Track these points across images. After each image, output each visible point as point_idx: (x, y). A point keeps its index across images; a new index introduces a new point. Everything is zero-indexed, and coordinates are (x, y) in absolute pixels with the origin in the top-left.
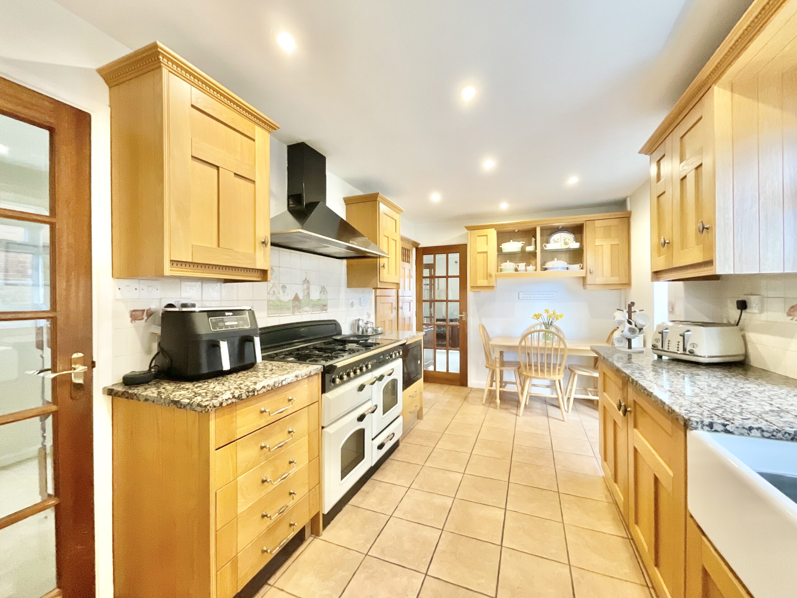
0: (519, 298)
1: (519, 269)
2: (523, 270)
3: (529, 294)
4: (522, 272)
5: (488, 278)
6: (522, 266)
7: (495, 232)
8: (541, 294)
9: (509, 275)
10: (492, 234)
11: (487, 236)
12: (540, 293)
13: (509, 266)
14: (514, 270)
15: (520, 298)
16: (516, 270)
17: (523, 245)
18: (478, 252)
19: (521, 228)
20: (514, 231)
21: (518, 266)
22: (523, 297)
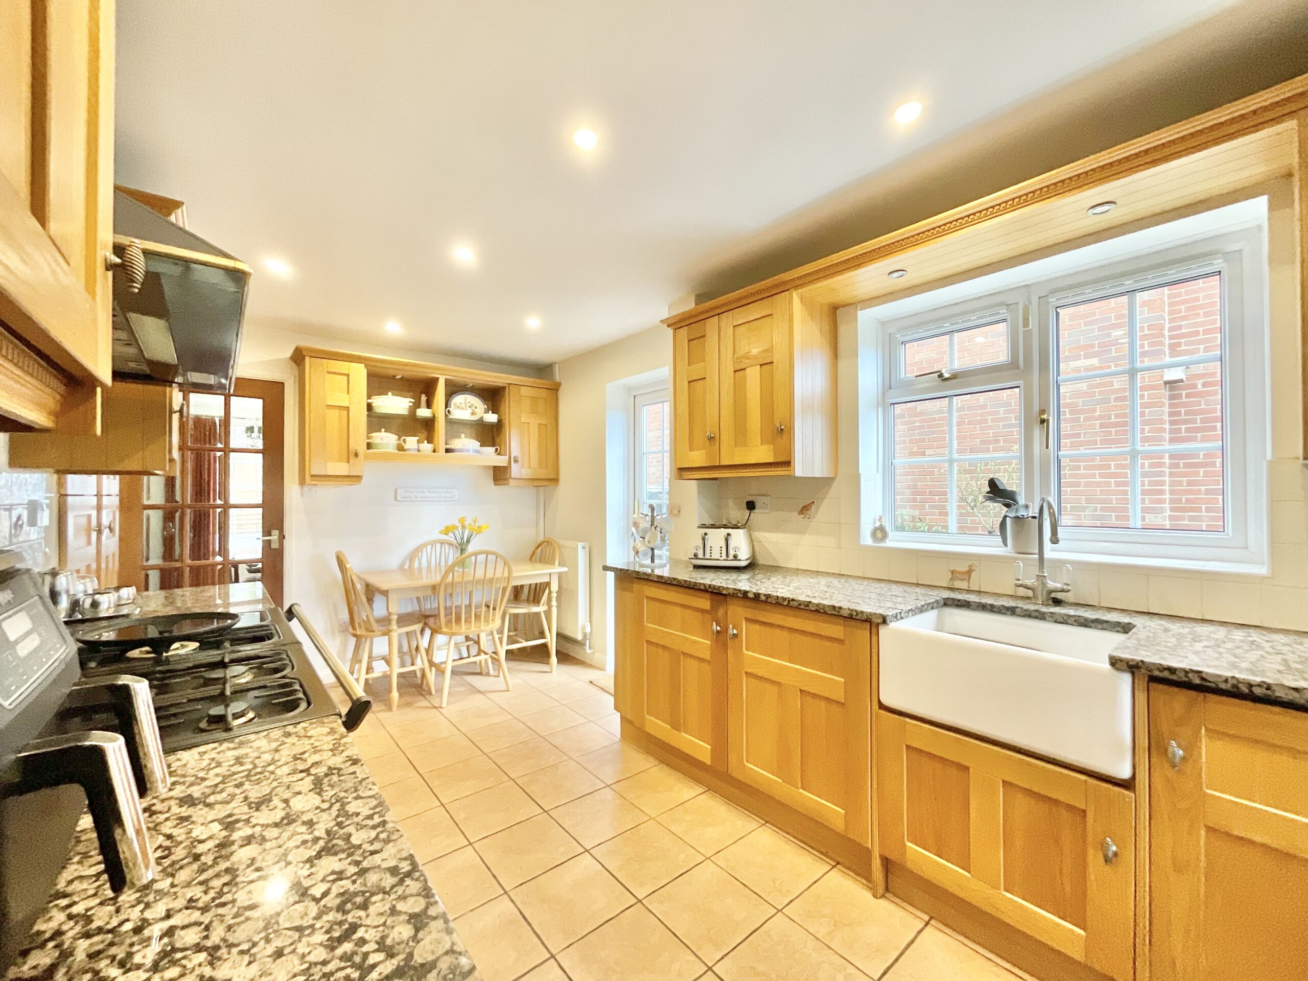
0: (396, 499)
1: (406, 447)
2: (414, 450)
3: (413, 492)
4: (412, 452)
5: (351, 461)
6: (411, 442)
7: (364, 372)
8: (434, 492)
9: (386, 457)
10: (359, 373)
11: (348, 375)
12: (432, 490)
13: (386, 439)
14: (395, 447)
15: (399, 498)
16: (400, 448)
17: (411, 404)
18: (328, 406)
19: (407, 374)
20: (395, 376)
21: (404, 441)
22: (402, 498)
